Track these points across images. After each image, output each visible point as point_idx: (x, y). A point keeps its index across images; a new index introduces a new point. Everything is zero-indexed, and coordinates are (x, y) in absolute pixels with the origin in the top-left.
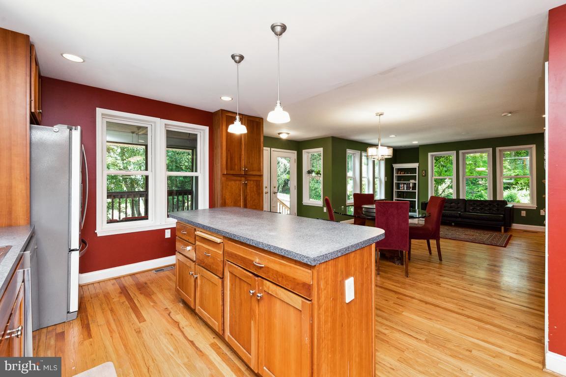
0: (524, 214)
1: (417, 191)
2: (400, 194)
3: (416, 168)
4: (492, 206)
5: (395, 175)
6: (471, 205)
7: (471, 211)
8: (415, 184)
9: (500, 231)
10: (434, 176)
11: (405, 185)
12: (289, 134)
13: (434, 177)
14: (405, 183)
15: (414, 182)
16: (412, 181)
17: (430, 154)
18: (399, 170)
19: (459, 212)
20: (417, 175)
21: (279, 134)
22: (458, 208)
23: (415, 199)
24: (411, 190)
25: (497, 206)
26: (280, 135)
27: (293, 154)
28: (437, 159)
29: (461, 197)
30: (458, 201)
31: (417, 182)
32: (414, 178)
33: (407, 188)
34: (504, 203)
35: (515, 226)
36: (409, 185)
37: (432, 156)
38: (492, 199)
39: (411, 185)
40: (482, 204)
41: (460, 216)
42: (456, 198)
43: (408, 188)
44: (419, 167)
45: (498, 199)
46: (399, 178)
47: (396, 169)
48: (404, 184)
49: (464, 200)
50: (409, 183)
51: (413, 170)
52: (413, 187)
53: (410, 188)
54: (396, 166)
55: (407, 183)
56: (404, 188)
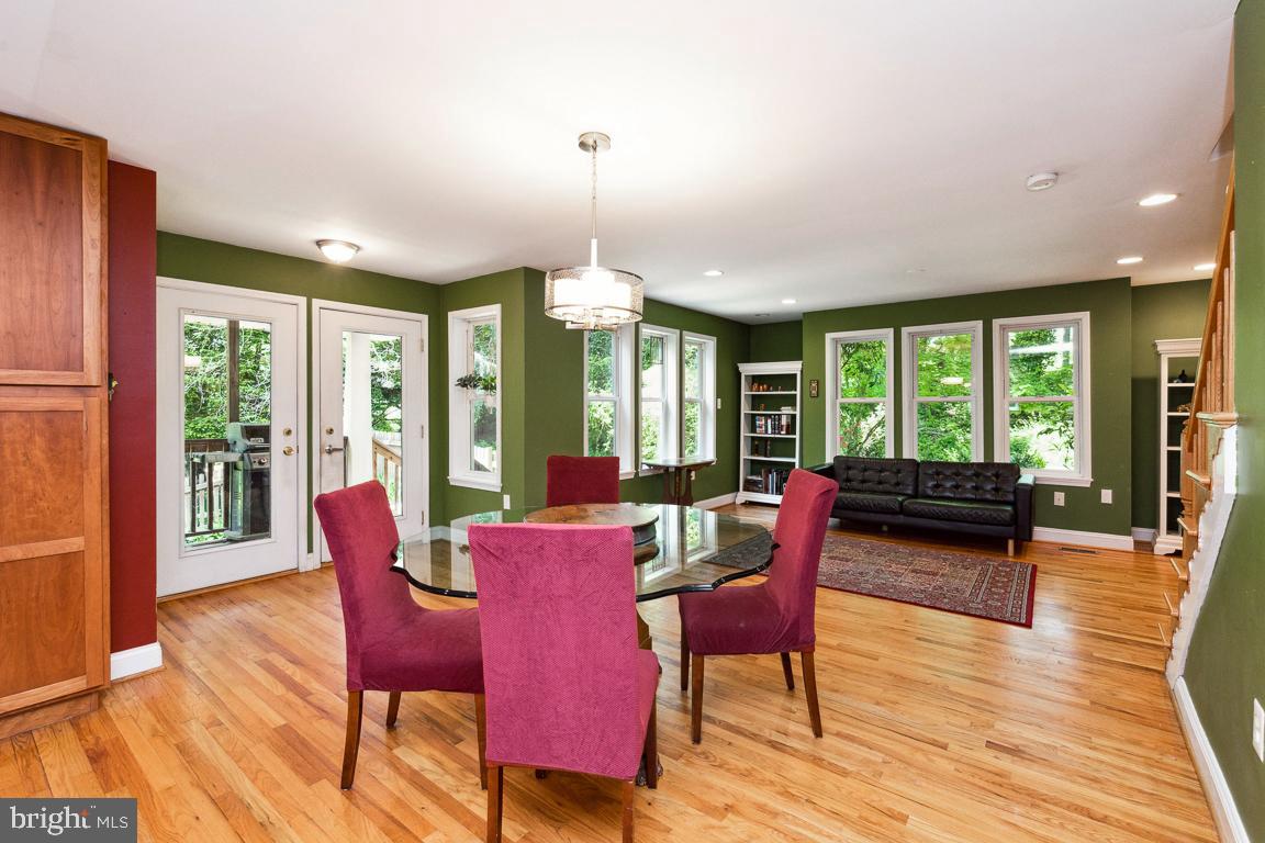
0: (1060, 499)
1: (797, 437)
2: (758, 445)
3: (795, 375)
4: (981, 478)
5: (744, 392)
6: (931, 477)
7: (930, 492)
8: (794, 417)
9: (1005, 550)
10: (839, 396)
11: (769, 421)
12: (359, 248)
13: (840, 400)
14: (770, 416)
15: (792, 412)
16: (786, 410)
17: (829, 337)
18: (757, 380)
19: (900, 499)
20: (798, 393)
21: (319, 243)
22: (898, 484)
23: (794, 457)
24: (783, 434)
25: (994, 479)
26: (325, 249)
27: (415, 327)
28: (849, 349)
29: (906, 456)
30: (899, 464)
31: (798, 413)
32: (791, 401)
33: (773, 428)
34: (1013, 470)
35: (1042, 534)
36: (780, 420)
37: (836, 341)
38: (982, 461)
39: (784, 421)
40: (957, 474)
41: (902, 510)
42: (893, 457)
43: (777, 428)
44: (802, 372)
45: (997, 460)
46: (756, 401)
47: (747, 376)
48: (767, 416)
49: (913, 461)
50: (780, 416)
51: (788, 380)
52: (788, 426)
53: (780, 428)
54: (749, 369)
55: (775, 415)
56: (766, 430)
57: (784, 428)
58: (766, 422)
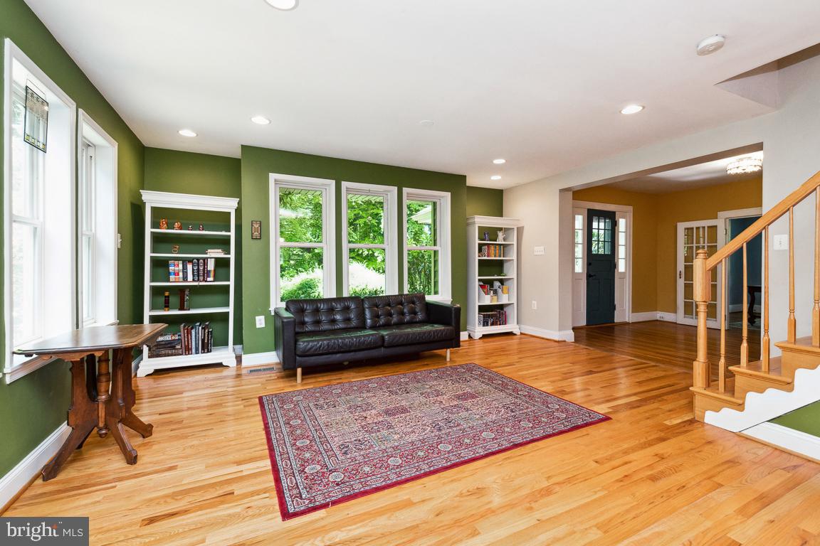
1: (231, 283)
3: (229, 214)
5: (148, 229)
8: (224, 261)
11: (190, 267)
14: (191, 260)
15: (222, 255)
16: (216, 253)
18: (161, 214)
20: (232, 233)
23: (226, 306)
24: (211, 281)
25: (412, 305)
31: (232, 256)
32: (222, 242)
33: (197, 275)
36: (205, 264)
37: (276, 183)
39: (211, 266)
43: (201, 273)
44: (237, 210)
46: (158, 240)
47: (154, 209)
48: (185, 261)
49: (357, 298)
50: (205, 260)
51: (221, 219)
52: (217, 271)
53: (207, 273)
54: (153, 199)
55: (198, 259)
56: (182, 275)
57: (212, 274)
58: (185, 268)
